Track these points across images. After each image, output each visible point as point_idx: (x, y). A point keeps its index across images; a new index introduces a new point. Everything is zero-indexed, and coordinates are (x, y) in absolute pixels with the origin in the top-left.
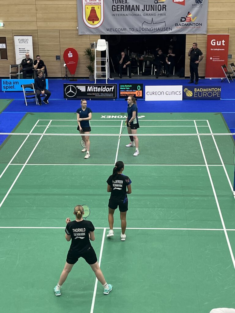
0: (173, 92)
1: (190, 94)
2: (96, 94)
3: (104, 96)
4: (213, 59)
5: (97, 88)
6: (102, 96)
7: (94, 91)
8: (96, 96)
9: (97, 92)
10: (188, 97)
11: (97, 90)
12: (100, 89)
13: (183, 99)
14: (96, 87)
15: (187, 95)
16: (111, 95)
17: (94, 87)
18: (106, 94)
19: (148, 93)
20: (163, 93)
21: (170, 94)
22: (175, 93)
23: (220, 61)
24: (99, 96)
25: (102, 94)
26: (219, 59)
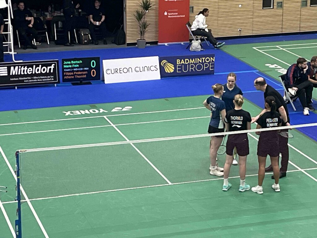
0: (146, 68)
1: (170, 68)
2: (25, 78)
3: (39, 80)
4: (169, 14)
5: (26, 68)
6: (35, 80)
7: (22, 73)
8: (26, 82)
9: (28, 75)
10: (168, 73)
11: (27, 72)
12: (31, 70)
13: (161, 77)
14: (24, 68)
15: (166, 72)
16: (49, 78)
17: (21, 68)
18: (41, 77)
19: (109, 72)
20: (130, 69)
21: (141, 70)
22: (149, 69)
23: (179, 16)
24: (30, 81)
25: (35, 78)
26: (177, 14)
